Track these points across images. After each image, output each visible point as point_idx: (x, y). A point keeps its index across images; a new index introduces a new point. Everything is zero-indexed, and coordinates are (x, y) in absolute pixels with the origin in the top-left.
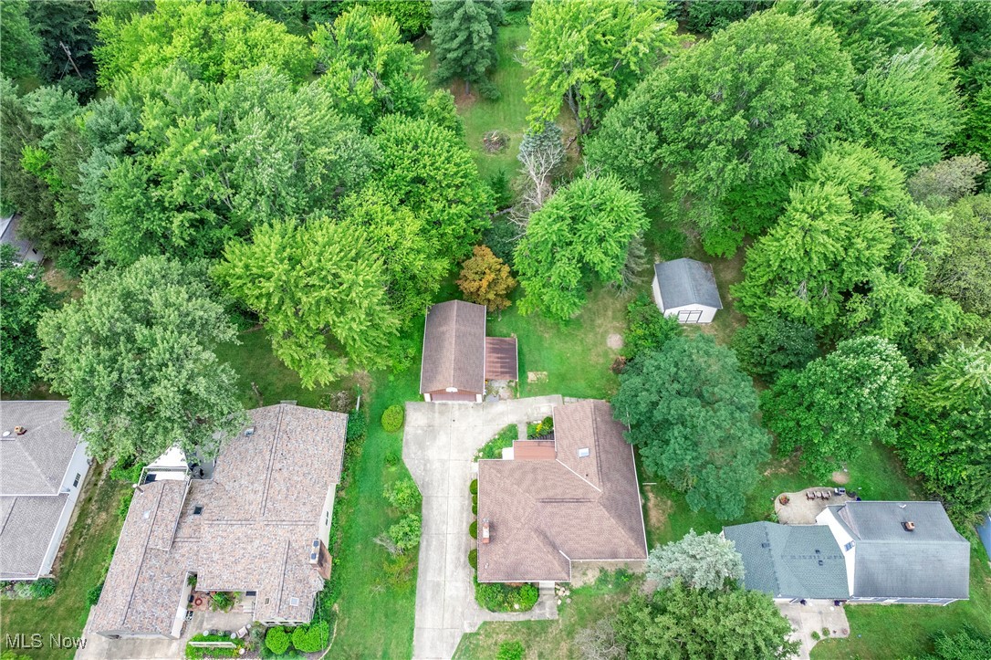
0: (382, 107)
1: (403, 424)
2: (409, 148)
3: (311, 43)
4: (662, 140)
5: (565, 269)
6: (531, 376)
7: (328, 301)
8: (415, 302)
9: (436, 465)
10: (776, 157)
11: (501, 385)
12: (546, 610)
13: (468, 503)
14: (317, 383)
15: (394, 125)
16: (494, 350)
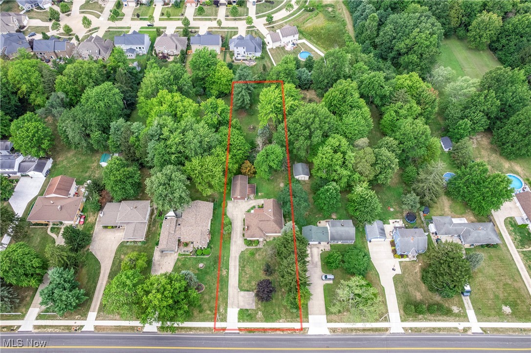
0: (220, 123)
1: (227, 206)
2: (227, 136)
3: (200, 106)
4: (291, 134)
5: (265, 167)
6: (260, 194)
7: (209, 175)
8: (229, 175)
9: (235, 215)
10: (316, 139)
11: (252, 196)
12: (261, 246)
13: (243, 224)
14: (207, 195)
15: (224, 129)
16: (250, 187)
